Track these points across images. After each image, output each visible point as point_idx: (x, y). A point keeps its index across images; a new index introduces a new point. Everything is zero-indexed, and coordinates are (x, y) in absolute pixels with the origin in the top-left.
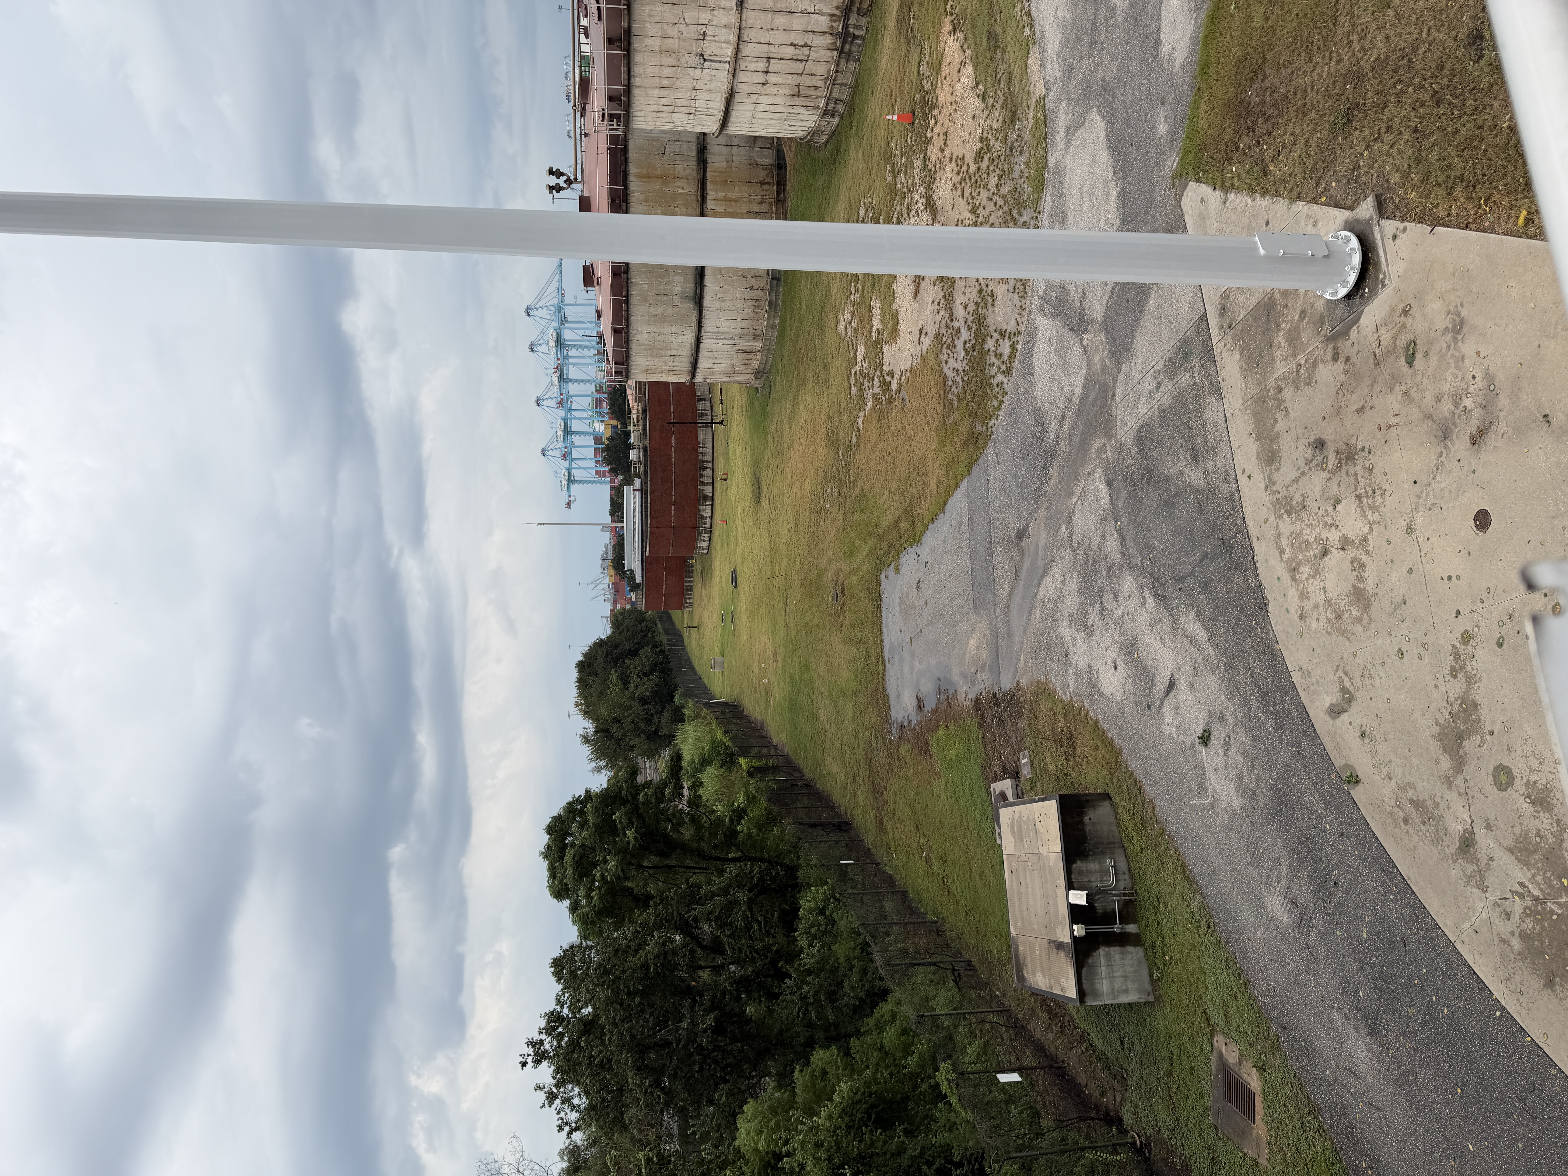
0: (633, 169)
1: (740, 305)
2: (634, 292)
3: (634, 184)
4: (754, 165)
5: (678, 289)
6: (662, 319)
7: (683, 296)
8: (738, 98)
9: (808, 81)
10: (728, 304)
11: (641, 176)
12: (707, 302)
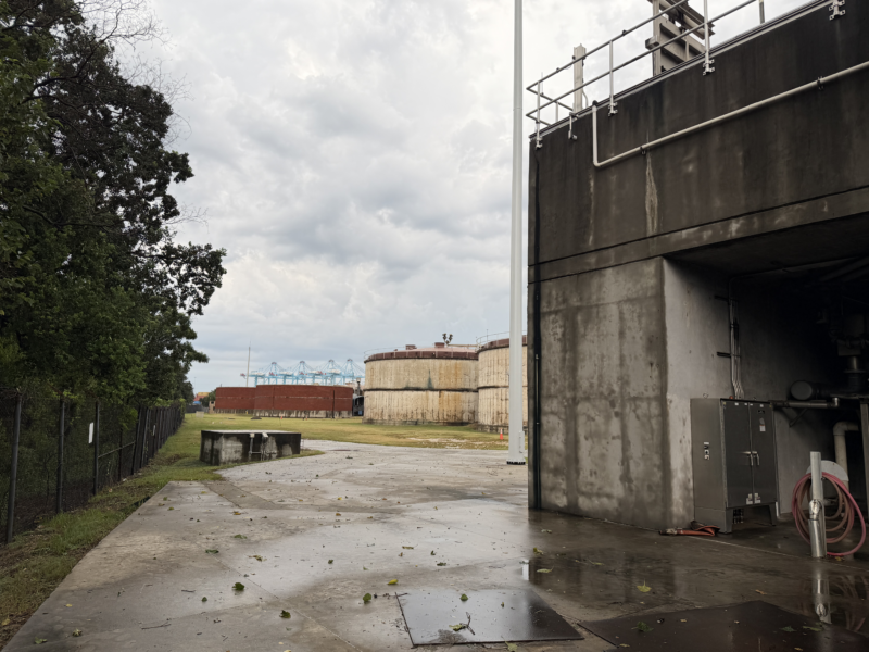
0: (459, 361)
1: (405, 408)
2: (410, 361)
3: (453, 361)
4: (462, 412)
5: (411, 380)
6: (398, 374)
7: (408, 382)
8: (495, 390)
9: (504, 416)
10: (405, 402)
11: (456, 364)
12: (406, 393)
